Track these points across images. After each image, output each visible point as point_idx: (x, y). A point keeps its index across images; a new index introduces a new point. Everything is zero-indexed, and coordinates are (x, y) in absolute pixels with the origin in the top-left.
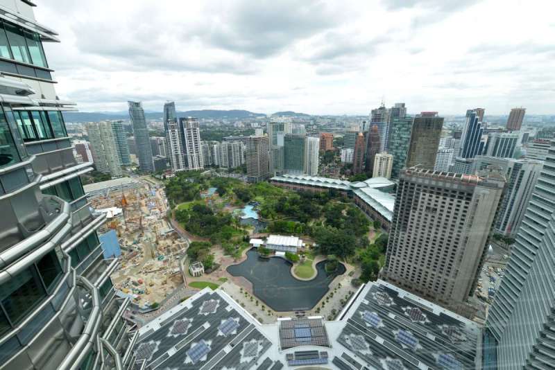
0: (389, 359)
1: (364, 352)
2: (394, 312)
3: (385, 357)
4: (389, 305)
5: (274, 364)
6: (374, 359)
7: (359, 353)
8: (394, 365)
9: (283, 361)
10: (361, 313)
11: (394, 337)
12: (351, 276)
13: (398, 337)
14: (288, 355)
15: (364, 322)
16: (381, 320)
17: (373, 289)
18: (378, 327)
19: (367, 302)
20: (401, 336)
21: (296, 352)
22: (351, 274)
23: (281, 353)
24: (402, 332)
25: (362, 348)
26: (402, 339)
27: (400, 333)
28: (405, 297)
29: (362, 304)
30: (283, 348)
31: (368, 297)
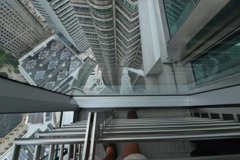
0: (58, 76)
1: (53, 85)
2: (40, 63)
3: (57, 77)
4: (35, 64)
5: (48, 128)
6: (57, 82)
7: (53, 87)
8: (61, 75)
9: (48, 123)
10: (35, 79)
11: (50, 70)
12: (11, 72)
13: (51, 68)
14: (46, 121)
15: (40, 79)
16: (42, 71)
17: (24, 66)
18: (44, 74)
19: (30, 73)
20: (51, 67)
21: (46, 116)
22: (10, 71)
23: (44, 124)
24: (49, 65)
25: (51, 85)
26: (52, 67)
27: (50, 66)
28: (34, 54)
29: (31, 76)
30: (42, 122)
31: (28, 71)
